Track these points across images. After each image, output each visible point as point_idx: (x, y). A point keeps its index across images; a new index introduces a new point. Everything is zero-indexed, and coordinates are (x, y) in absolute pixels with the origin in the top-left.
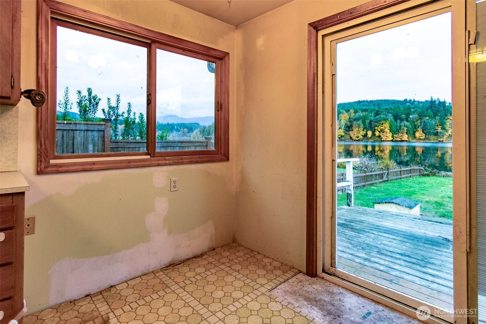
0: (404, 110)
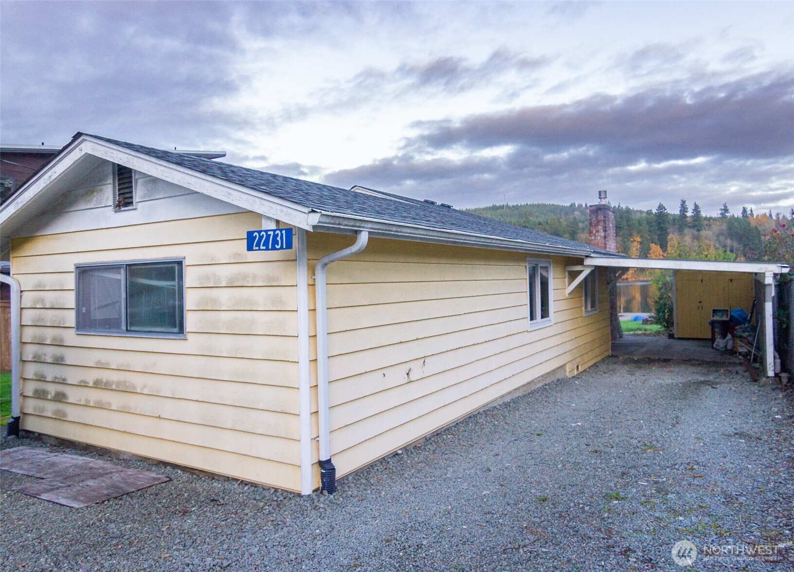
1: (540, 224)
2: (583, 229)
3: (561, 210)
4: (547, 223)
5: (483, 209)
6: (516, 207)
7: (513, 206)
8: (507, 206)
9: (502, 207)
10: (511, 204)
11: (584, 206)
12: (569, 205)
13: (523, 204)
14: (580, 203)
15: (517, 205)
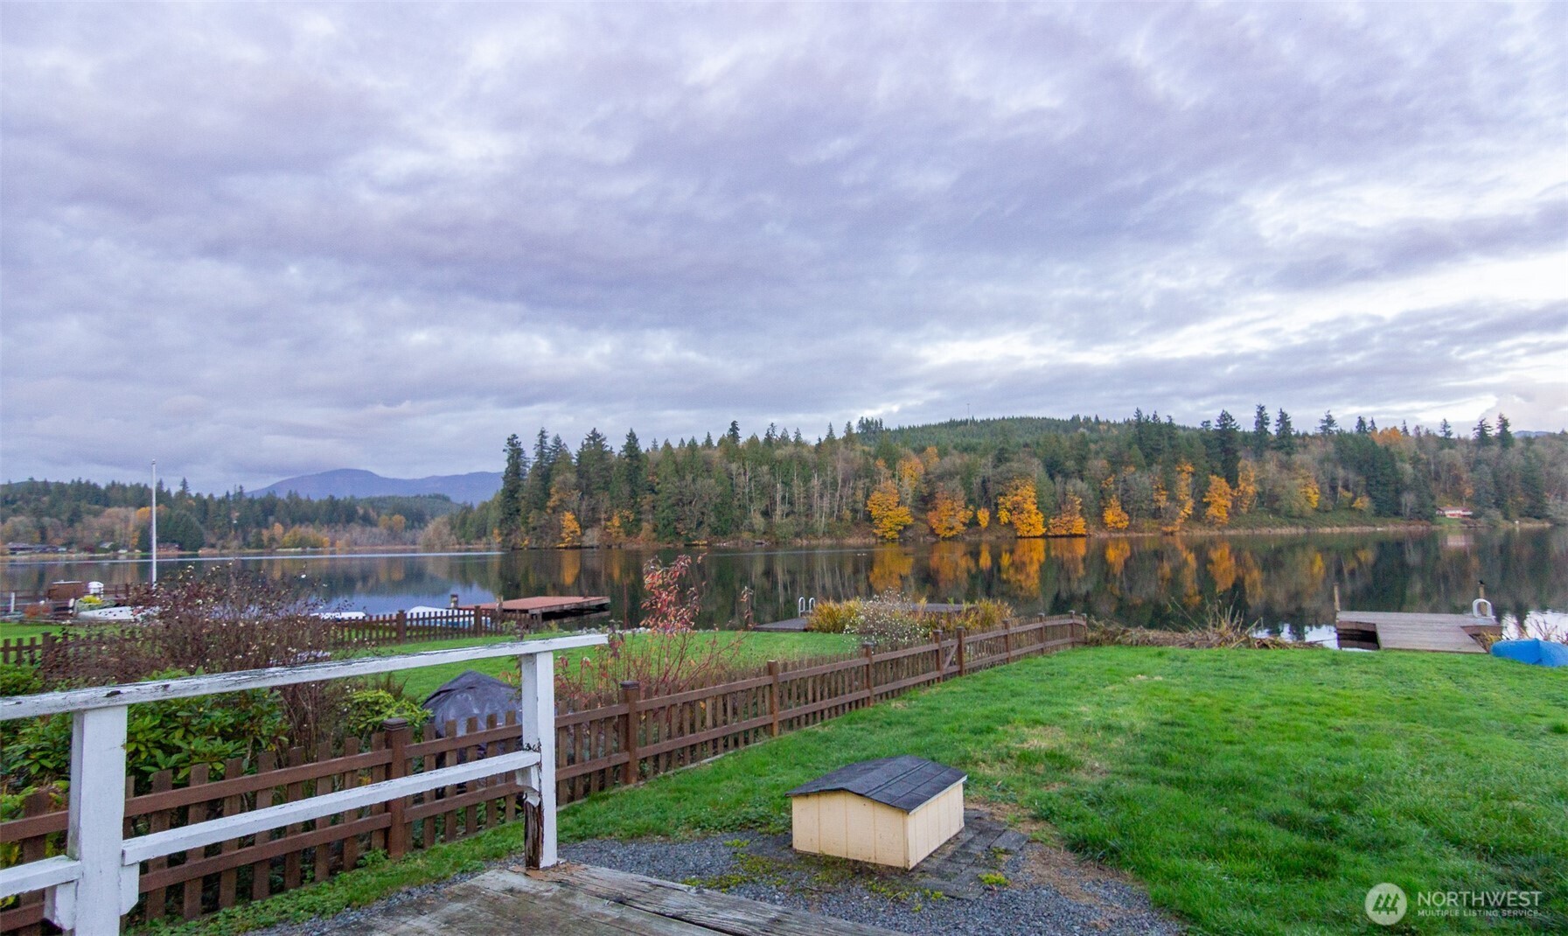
0: (1071, 447)
1: (1026, 445)
2: (1097, 453)
3: (1058, 426)
4: (1038, 444)
5: (935, 426)
6: (986, 423)
7: (982, 421)
8: (973, 421)
9: (965, 423)
10: (978, 418)
11: (1093, 420)
12: (1069, 418)
13: (997, 418)
14: (1088, 415)
15: (988, 420)
